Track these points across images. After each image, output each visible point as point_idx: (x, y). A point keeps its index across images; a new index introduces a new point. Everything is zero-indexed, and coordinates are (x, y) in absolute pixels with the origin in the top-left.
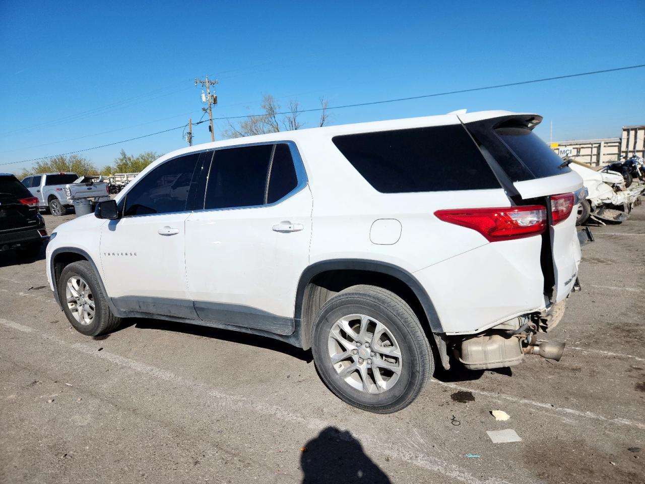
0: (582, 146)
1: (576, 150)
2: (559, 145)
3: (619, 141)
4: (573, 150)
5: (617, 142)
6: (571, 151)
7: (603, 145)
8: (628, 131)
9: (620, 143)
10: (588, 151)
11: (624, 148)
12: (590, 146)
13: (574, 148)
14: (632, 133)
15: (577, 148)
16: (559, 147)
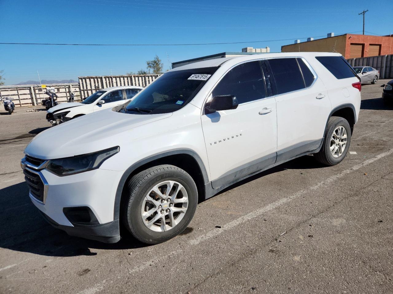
0: (59, 87)
1: (56, 89)
2: (46, 86)
3: (79, 84)
4: (55, 89)
5: (78, 85)
6: (54, 89)
7: (71, 86)
8: (82, 79)
9: (79, 85)
10: (63, 90)
11: (82, 89)
12: (64, 87)
13: (55, 88)
14: (84, 80)
15: (57, 88)
16: (46, 88)
